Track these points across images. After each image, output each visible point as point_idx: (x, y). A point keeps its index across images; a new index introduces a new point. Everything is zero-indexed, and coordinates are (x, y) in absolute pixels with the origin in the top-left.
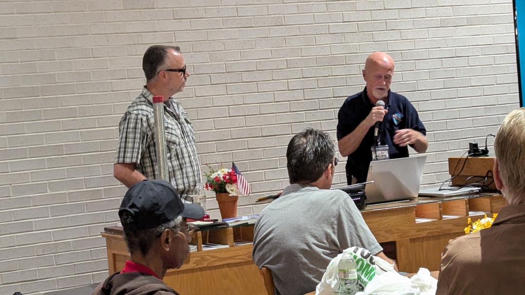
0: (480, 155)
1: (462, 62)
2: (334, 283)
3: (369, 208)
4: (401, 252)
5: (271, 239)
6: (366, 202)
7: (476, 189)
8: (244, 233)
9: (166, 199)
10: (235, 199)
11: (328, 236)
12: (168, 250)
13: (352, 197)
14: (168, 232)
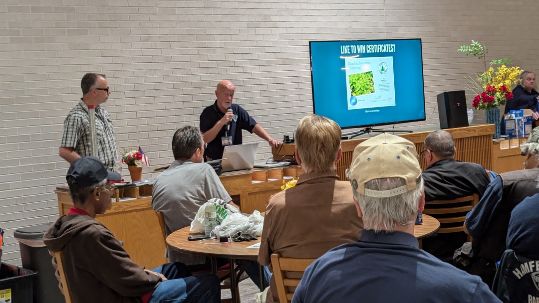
0: (290, 143)
1: (279, 87)
2: (202, 220)
3: (224, 175)
4: (243, 201)
5: (163, 194)
6: (222, 171)
7: (288, 163)
8: (146, 190)
9: (96, 168)
10: (140, 169)
11: (198, 192)
12: (98, 200)
13: (214, 168)
14: (98, 189)
